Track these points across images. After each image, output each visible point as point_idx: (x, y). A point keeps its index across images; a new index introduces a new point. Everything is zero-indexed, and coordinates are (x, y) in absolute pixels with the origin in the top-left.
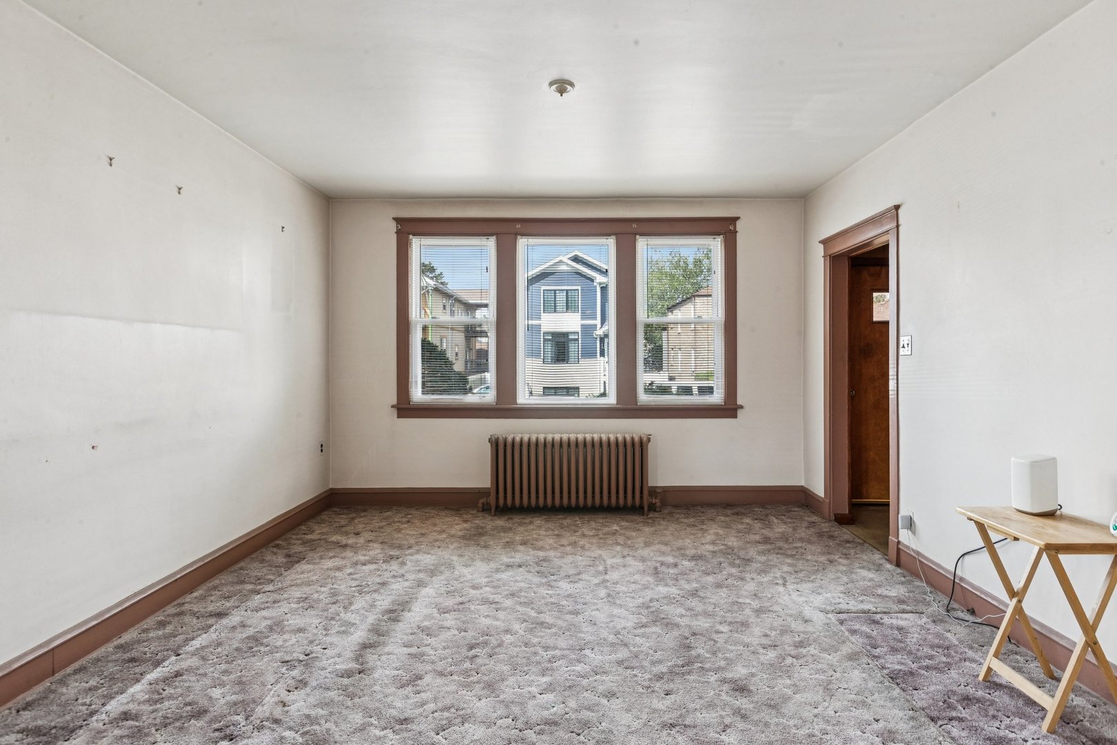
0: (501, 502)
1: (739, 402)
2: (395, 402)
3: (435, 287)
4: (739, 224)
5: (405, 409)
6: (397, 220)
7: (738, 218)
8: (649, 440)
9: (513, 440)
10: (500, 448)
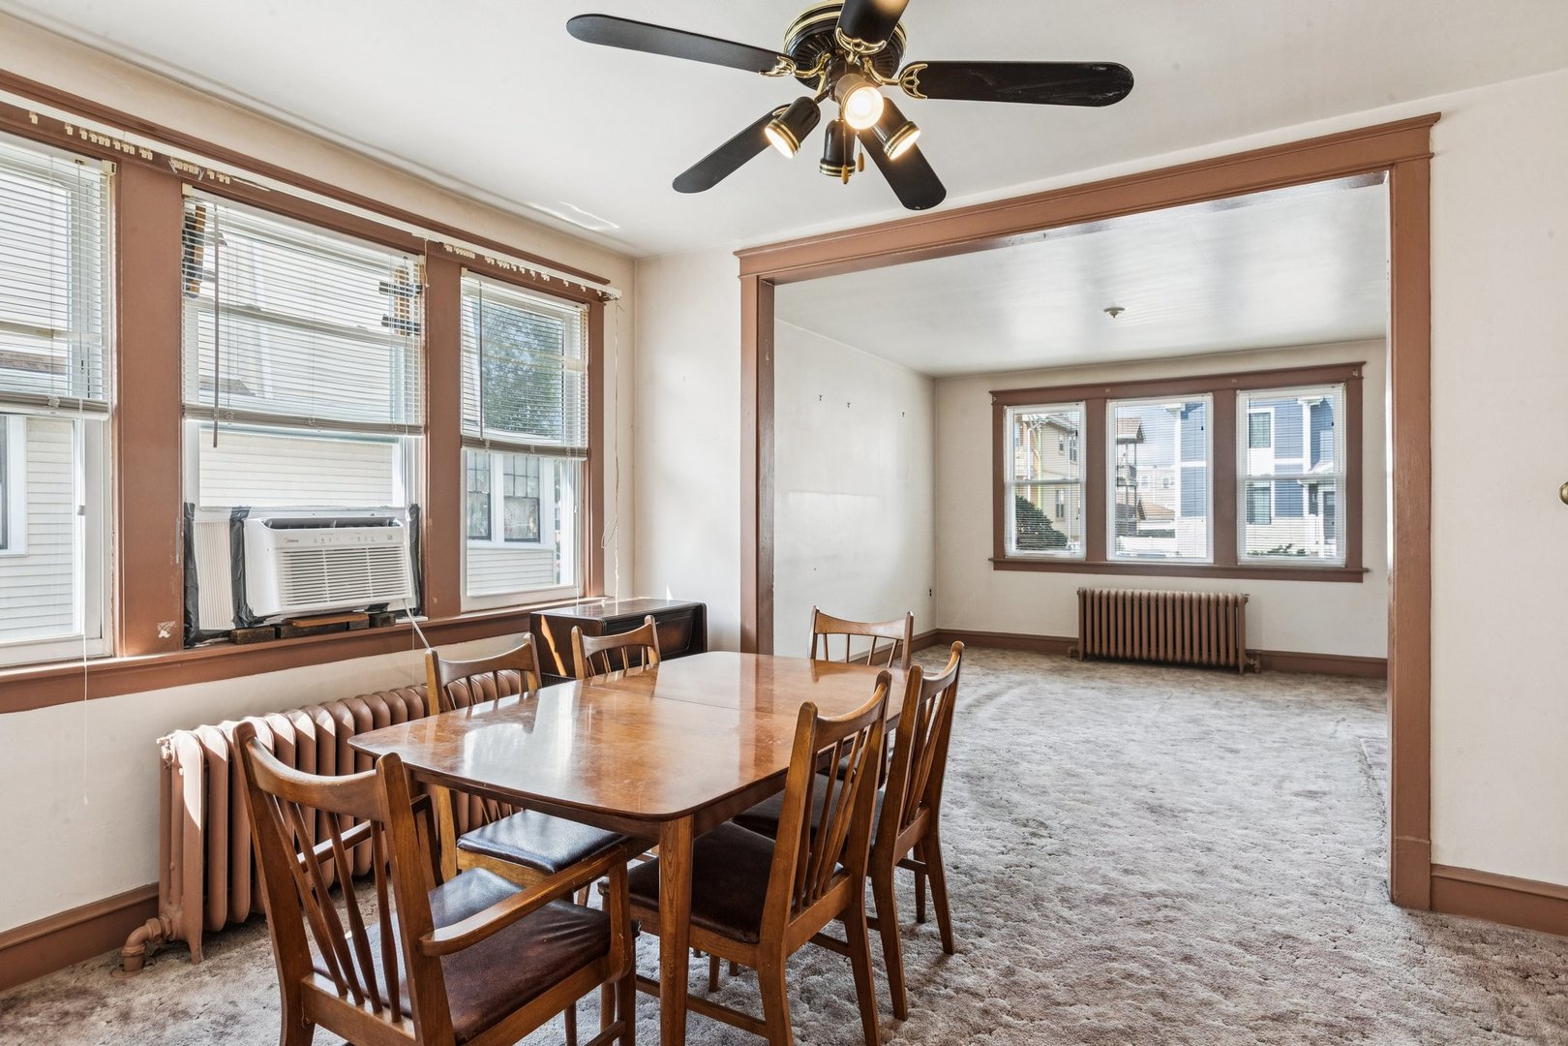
0: (1089, 650)
1: (1365, 565)
2: (991, 555)
3: (1047, 421)
4: (1365, 370)
5: (1001, 562)
6: (993, 393)
7: (1364, 363)
8: (1246, 600)
9: (1101, 592)
10: (1088, 602)
